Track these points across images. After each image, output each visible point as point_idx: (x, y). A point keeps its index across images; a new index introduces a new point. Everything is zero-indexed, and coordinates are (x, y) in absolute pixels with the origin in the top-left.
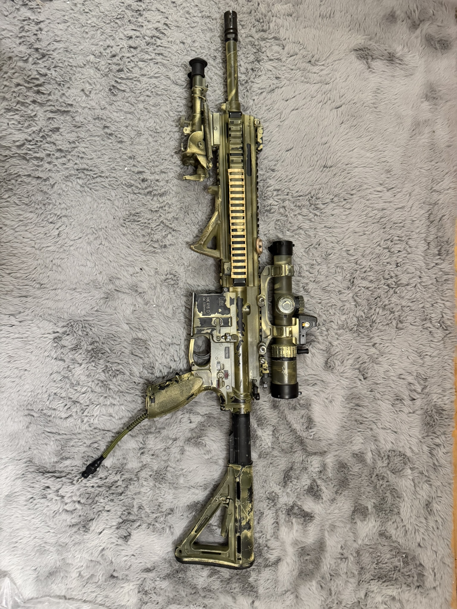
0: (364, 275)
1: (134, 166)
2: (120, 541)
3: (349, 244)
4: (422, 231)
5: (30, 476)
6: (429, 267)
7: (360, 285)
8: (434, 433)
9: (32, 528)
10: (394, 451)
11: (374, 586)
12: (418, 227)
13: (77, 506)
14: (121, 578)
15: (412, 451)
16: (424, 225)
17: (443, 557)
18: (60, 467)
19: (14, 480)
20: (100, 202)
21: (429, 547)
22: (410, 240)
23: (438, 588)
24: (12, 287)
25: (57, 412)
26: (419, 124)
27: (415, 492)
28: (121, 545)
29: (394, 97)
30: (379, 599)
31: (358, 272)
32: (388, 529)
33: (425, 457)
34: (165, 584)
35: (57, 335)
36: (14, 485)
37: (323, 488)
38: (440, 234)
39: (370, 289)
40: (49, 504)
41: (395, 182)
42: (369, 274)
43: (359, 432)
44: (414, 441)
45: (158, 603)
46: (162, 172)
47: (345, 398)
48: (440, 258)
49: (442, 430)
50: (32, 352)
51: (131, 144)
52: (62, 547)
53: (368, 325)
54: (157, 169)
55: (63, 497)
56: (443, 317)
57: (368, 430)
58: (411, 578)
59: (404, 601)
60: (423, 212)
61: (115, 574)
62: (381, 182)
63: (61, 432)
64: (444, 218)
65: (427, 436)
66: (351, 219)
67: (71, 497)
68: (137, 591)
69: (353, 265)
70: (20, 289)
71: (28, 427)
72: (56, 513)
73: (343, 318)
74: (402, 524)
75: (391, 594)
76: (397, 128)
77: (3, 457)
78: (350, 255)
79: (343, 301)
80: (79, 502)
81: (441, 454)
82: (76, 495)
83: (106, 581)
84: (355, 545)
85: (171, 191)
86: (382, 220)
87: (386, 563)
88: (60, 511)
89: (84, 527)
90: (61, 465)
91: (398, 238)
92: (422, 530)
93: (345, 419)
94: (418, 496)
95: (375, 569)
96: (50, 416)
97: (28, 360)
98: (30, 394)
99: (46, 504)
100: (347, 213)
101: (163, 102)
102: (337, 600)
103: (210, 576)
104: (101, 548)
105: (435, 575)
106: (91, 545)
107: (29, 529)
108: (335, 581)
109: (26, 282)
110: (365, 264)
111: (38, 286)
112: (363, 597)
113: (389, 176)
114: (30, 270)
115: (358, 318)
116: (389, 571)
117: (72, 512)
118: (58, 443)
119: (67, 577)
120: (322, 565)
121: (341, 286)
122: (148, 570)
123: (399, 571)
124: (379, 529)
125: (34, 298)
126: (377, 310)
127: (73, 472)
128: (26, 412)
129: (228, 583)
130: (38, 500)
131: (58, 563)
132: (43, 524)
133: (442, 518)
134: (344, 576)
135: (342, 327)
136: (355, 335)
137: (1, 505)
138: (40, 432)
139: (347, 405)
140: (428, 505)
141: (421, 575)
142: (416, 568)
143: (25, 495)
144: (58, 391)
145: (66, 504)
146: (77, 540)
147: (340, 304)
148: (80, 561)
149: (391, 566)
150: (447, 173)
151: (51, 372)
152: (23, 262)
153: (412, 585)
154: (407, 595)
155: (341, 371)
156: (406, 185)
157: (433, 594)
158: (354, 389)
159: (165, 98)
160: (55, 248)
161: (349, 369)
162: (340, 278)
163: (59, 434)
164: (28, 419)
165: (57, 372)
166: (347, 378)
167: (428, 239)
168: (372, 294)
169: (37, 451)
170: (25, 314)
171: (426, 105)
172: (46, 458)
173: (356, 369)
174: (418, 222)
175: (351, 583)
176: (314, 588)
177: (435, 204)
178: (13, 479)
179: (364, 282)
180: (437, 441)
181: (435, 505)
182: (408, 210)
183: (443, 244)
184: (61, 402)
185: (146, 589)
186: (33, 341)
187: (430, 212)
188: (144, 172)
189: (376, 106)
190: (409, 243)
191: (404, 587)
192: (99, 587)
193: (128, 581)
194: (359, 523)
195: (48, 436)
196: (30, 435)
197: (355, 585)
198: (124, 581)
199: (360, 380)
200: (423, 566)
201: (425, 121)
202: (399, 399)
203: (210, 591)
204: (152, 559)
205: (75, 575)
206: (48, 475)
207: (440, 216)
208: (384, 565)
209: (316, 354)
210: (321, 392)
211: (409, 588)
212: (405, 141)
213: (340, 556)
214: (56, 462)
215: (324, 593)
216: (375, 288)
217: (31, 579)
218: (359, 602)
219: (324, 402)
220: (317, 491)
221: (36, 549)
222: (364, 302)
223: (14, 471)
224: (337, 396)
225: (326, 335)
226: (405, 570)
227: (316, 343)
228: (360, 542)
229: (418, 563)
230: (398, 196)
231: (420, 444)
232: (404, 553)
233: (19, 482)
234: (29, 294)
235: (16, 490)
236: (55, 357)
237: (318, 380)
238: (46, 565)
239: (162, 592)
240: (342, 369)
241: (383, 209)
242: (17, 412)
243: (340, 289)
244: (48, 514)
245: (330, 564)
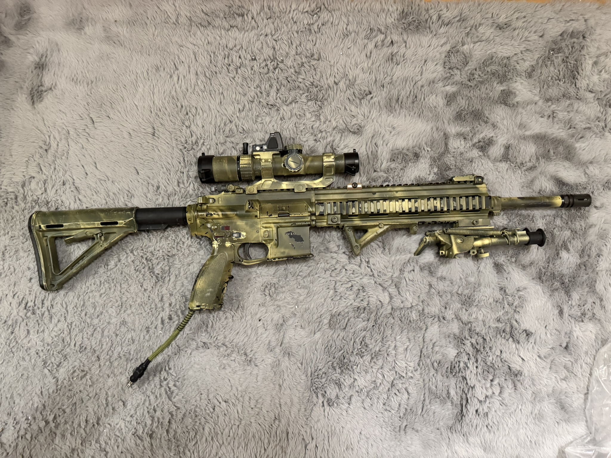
0: (264, 94)
1: (156, 328)
2: (532, 340)
3: (233, 109)
4: (219, 33)
5: (465, 429)
6: (256, 27)
7: (275, 98)
8: (427, 20)
9: (517, 427)
10: (445, 63)
11: (582, 83)
12: (215, 38)
13: (496, 382)
14: (568, 339)
15: (445, 43)
16: (213, 31)
17: (555, 12)
18: (456, 399)
19: (469, 444)
20: (193, 362)
21: (544, 26)
22: (228, 46)
23: (586, 17)
24: (278, 447)
25: (403, 402)
26: (108, 37)
27: (488, 41)
28: (535, 340)
29: (80, 63)
30: (595, 78)
31: (261, 100)
32: (525, 70)
33: (451, 30)
34: (575, 296)
35: (325, 403)
36: (474, 444)
37: (481, 136)
38: (222, 15)
39: (278, 88)
40: (493, 410)
41: (168, 62)
42: (263, 88)
43: (424, 99)
44: (435, 41)
45: (594, 303)
46: (162, 300)
47: (390, 113)
48: (247, 15)
49: (424, 13)
50: (342, 427)
51: (134, 331)
52: (536, 397)
53: (315, 90)
54: (159, 305)
55: (487, 397)
56: (307, 12)
57: (423, 90)
58: (575, 45)
59: (598, 52)
60: (199, 33)
61: (564, 345)
62: (169, 76)
63: (422, 399)
64: (205, 11)
65: (430, 28)
66: (207, 107)
67: (486, 389)
68: (582, 324)
69: (254, 105)
70: (280, 440)
71: (417, 431)
72: (502, 404)
73: (308, 115)
74: (520, 55)
75: (591, 66)
76: (113, 60)
77: (446, 454)
78: (244, 108)
79: (292, 116)
80: (492, 381)
81: (448, 14)
82: (485, 384)
83: (570, 354)
84: (540, 103)
85: (180, 291)
86: (207, 75)
87: (559, 71)
88: (500, 399)
89: (516, 375)
90: (455, 399)
91: (227, 59)
92: (526, 34)
93: (412, 114)
94: (491, 37)
95: (564, 82)
96: (406, 409)
97: (350, 431)
98: (384, 429)
99: (493, 413)
100: (201, 112)
101: (91, 299)
102: (595, 121)
103: (568, 250)
104: (538, 359)
105: (573, 20)
106: (535, 369)
107: (518, 430)
108: (576, 124)
109: (273, 433)
110: (253, 92)
111: (277, 422)
112: (593, 95)
113: (162, 69)
114: (261, 429)
115: (308, 100)
116: (567, 68)
117: (502, 388)
118: (433, 402)
119: (566, 392)
120: (559, 137)
121: (275, 118)
122: (561, 312)
123: (567, 57)
124: (524, 78)
125: (289, 426)
126: (300, 80)
127: (462, 387)
128: (402, 432)
129: (576, 232)
130: (490, 420)
131: (551, 401)
132: (513, 416)
133: (514, 13)
134: (572, 114)
135: (318, 117)
136: (326, 103)
137: (494, 456)
138: (422, 419)
139: (398, 112)
140: (500, 27)
141: (572, 35)
142: (565, 40)
143: (484, 433)
144: (381, 402)
145: (493, 393)
146: (530, 383)
147: (294, 119)
148: (551, 379)
149: (562, 66)
150: (159, 8)
151: (363, 409)
152: (254, 436)
153: (582, 44)
154: (592, 49)
155: (362, 117)
156: (172, 50)
157: (592, 22)
158: (381, 103)
159: (87, 297)
160: (239, 405)
161: (360, 109)
162: (268, 119)
163: (424, 400)
164: (409, 431)
165: (363, 403)
166: (370, 112)
167: (227, 27)
168: (284, 86)
169: (440, 422)
170: (305, 434)
171: (89, 30)
172: (447, 413)
173: (361, 102)
174: (209, 38)
175: (579, 107)
176: (583, 145)
177: (190, 19)
178: (468, 445)
179: (272, 94)
180: (435, 18)
181: (501, 20)
182: (197, 48)
183: (232, 12)
184: (392, 398)
185: (579, 314)
186: (331, 426)
187: (199, 26)
188: (162, 318)
189: (90, 82)
190: (231, 47)
191: (584, 52)
192: (576, 360)
193: (571, 332)
194: (518, 99)
195: (426, 411)
196: (425, 429)
197: (581, 104)
198: (571, 336)
199: (372, 98)
200: (563, 32)
201: (105, 30)
202: (391, 58)
203: (583, 251)
204: (550, 308)
205: (564, 385)
206: (464, 411)
207: (203, 14)
208: (561, 73)
209: (345, 143)
210: (384, 139)
211: (585, 47)
212: (126, 52)
213: (551, 119)
214: (452, 403)
215: (588, 134)
216: (278, 82)
217: (569, 428)
218: (598, 99)
219: (394, 135)
220: (484, 142)
221: (537, 422)
222: (293, 93)
223: (461, 444)
224: (388, 122)
225: (326, 133)
226: (566, 51)
227: (334, 144)
228: (537, 98)
229: (560, 37)
230: (183, 59)
231: (438, 36)
232: (549, 52)
233: (471, 439)
234: (285, 430)
235: (479, 441)
236: (347, 405)
237: (371, 141)
238: (554, 412)
239: (583, 299)
240: (360, 117)
241: (197, 74)
242: (402, 441)
243: (279, 118)
244: (503, 411)
245: (559, 129)
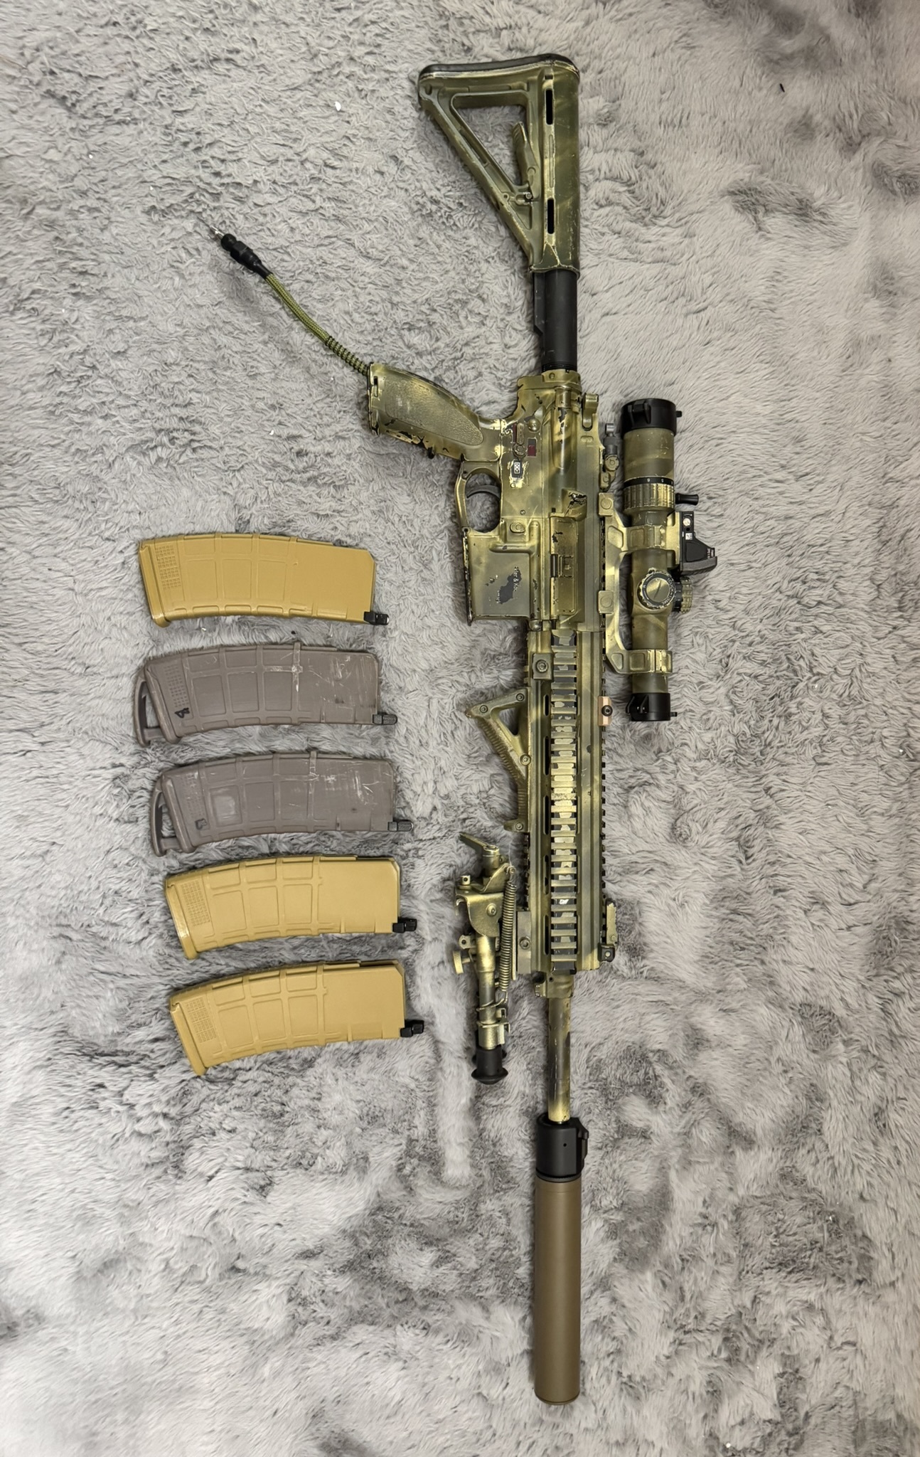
0: (749, 650)
1: (280, 423)
2: (251, 1196)
3: (720, 588)
4: (866, 562)
5: (63, 1063)
6: (880, 635)
7: (741, 671)
8: (892, 969)
9: (66, 1170)
10: (810, 1005)
11: (771, 1282)
12: (857, 554)
13: (163, 1124)
14: (252, 1271)
15: (847, 1006)
16: (870, 550)
17: (908, 1223)
18: (126, 1043)
19: (29, 1072)
20: (209, 498)
21: (881, 1202)
22: (841, 581)
23: (899, 1285)
24: (27, 672)
25: (121, 930)
26: (859, 345)
27: (853, 1090)
28: (252, 1204)
29: (810, 289)
30: (780, 1307)
31: (737, 644)
32: (798, 1165)
33: (872, 1017)
34: (343, 1283)
35: (119, 770)
36: (30, 1081)
37: (667, 1081)
38: (901, 568)
39: (761, 678)
40: (103, 1120)
41: (810, 462)
42: (760, 648)
43: (738, 965)
44: (850, 985)
45: (328, 1323)
46: (338, 437)
47: (711, 897)
48: (901, 617)
49: (906, 963)
50: (67, 806)
51: (274, 380)
52: (129, 1211)
53: (757, 750)
54: (327, 432)
55: (132, 1106)
56: (909, 735)
57: (756, 963)
58: (846, 1265)
59: (831, 1312)
60: (868, 522)
61: (240, 1264)
62: (783, 462)
63: (129, 972)
64: (909, 534)
65: (877, 975)
66: (723, 537)
67: (149, 1104)
68: (285, 1298)
69: (728, 629)
70: (42, 676)
71: (59, 962)
72: (116, 1139)
73: (708, 736)
74: (826, 1155)
75: (805, 1298)
76: (815, 353)
77: (7, 1024)
78: (721, 609)
79: (706, 704)
80: (165, 1116)
81: (904, 1011)
82: (159, 1101)
83: (221, 1278)
84: (733, 1198)
85: (356, 475)
86: (785, 539)
87: (795, 1234)
88: (127, 1135)
89: (176, 1167)
90: (128, 1040)
91: (816, 577)
92: (867, 1167)
93: (710, 941)
94: (859, 1097)
95: (773, 1246)
96: (104, 939)
97: (59, 822)
98: (63, 893)
99: (97, 1120)
100: (715, 525)
101: (339, 292)
102: (695, 1308)
103: (438, 1264)
104: (212, 1210)
105: (893, 1258)
106: (191, 1204)
107: (61, 1174)
108: (691, 1272)
109: (56, 662)
110: (751, 628)
111: (80, 669)
112: (749, 1305)
113: (798, 450)
114: (65, 636)
115: (736, 736)
116: (801, 1250)
117: (150, 1137)
118: (121, 993)
119: (139, 1271)
120: (664, 1238)
121: (702, 672)
122: (308, 1255)
123: (821, 1250)
124: (781, 1164)
125: (72, 695)
126: (776, 721)
127: (152, 1056)
128: (56, 931)
129: (474, 1279)
130: (81, 1113)
131: (121, 1242)
132: (91, 1161)
133: (907, 1142)
134: (710, 1262)
135: (705, 756)
136: (732, 771)
137: (3, 1124)
138: (85, 971)
139: (714, 913)
140: (878, 1114)
141: (865, 1258)
142: (856, 1244)
143: (53, 1102)
144: (124, 886)
145: (139, 1120)
146: (161, 1195)
147: (701, 709)
148: (169, 1239)
149: (805, 1240)
150: (915, 445)
151: (108, 848)
152: (50, 621)
153: (846, 1278)
154: (838, 1300)
155: (703, 843)
156: (834, 469)
157: (890, 1296)
158: (730, 880)
159: (344, 285)
160: (116, 590)
161: (719, 839)
162: (701, 656)
163: (125, 976)
164: (59, 945)
165: (120, 848)
166: (714, 858)
167: (878, 577)
168: (764, 689)
169: (78, 1010)
170: (53, 727)
171: (873, 307)
172: (97, 1024)
173: (732, 839)
174: (857, 542)
175: (724, 1276)
176: (649, 1288)
177: (893, 506)
178: (27, 1068)
179: (748, 664)
180: (897, 985)
181: (893, 1115)
182: (837, 519)
183: (907, 588)
184: (129, 909)
185: (305, 1293)
186: (70, 783)
187: (881, 524)
188: (300, 436)
189: (772, 306)
190: (839, 586)
191: (831, 1281)
192: (208, 1290)
193: (267, 1277)
194: (739, 1153)
195: (102, 980)
196: (63, 978)
197: (731, 1280)
198: (260, 1278)
199: (740, 862)
200: (870, 1241)
201: (872, 339)
202: (818, 901)
203: (436, 1295)
204: (316, 1232)
205: (156, 1266)
206: (102, 1060)
207: (902, 531)
208: (791, 1239)
209: (653, 810)
210: (661, 887)
211: (841, 1285)
212: (831, 378)
213: (700, 1220)
214: (119, 1034)
215: (669, 1296)
216: (771, 676)
217: (63, 1279)
218: (741, 1314)
219: (669, 905)
220: (655, 1087)
221: (75, 1214)
222: (749, 706)
223: (30, 1054)
224: (696, 895)
225: (672, 772)
226: (833, 1248)
227: (653, 788)
228: (741, 1192)
229: (859, 1233)
230: (818, 490)
231: (862, 991)
232: (832, 1213)
233: (40, 1076)
234: (64, 686)
235: (34, 1093)
236: (115, 816)
237: (657, 861)
238: (97, 1248)
239: (337, 1298)
240: (704, 840)
241: (788, 518)
242: (36, 931)
243: (702, 679)
244: (100, 1141)
245: (682, 1238)
